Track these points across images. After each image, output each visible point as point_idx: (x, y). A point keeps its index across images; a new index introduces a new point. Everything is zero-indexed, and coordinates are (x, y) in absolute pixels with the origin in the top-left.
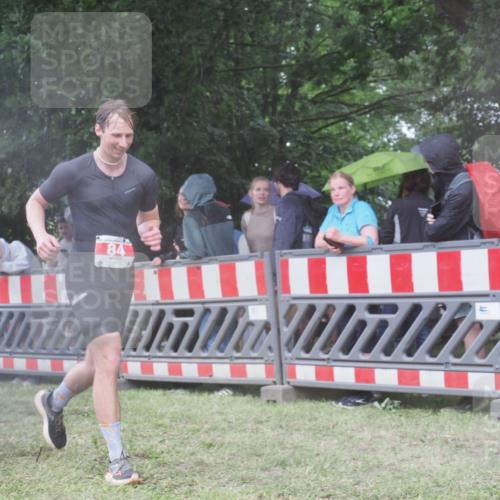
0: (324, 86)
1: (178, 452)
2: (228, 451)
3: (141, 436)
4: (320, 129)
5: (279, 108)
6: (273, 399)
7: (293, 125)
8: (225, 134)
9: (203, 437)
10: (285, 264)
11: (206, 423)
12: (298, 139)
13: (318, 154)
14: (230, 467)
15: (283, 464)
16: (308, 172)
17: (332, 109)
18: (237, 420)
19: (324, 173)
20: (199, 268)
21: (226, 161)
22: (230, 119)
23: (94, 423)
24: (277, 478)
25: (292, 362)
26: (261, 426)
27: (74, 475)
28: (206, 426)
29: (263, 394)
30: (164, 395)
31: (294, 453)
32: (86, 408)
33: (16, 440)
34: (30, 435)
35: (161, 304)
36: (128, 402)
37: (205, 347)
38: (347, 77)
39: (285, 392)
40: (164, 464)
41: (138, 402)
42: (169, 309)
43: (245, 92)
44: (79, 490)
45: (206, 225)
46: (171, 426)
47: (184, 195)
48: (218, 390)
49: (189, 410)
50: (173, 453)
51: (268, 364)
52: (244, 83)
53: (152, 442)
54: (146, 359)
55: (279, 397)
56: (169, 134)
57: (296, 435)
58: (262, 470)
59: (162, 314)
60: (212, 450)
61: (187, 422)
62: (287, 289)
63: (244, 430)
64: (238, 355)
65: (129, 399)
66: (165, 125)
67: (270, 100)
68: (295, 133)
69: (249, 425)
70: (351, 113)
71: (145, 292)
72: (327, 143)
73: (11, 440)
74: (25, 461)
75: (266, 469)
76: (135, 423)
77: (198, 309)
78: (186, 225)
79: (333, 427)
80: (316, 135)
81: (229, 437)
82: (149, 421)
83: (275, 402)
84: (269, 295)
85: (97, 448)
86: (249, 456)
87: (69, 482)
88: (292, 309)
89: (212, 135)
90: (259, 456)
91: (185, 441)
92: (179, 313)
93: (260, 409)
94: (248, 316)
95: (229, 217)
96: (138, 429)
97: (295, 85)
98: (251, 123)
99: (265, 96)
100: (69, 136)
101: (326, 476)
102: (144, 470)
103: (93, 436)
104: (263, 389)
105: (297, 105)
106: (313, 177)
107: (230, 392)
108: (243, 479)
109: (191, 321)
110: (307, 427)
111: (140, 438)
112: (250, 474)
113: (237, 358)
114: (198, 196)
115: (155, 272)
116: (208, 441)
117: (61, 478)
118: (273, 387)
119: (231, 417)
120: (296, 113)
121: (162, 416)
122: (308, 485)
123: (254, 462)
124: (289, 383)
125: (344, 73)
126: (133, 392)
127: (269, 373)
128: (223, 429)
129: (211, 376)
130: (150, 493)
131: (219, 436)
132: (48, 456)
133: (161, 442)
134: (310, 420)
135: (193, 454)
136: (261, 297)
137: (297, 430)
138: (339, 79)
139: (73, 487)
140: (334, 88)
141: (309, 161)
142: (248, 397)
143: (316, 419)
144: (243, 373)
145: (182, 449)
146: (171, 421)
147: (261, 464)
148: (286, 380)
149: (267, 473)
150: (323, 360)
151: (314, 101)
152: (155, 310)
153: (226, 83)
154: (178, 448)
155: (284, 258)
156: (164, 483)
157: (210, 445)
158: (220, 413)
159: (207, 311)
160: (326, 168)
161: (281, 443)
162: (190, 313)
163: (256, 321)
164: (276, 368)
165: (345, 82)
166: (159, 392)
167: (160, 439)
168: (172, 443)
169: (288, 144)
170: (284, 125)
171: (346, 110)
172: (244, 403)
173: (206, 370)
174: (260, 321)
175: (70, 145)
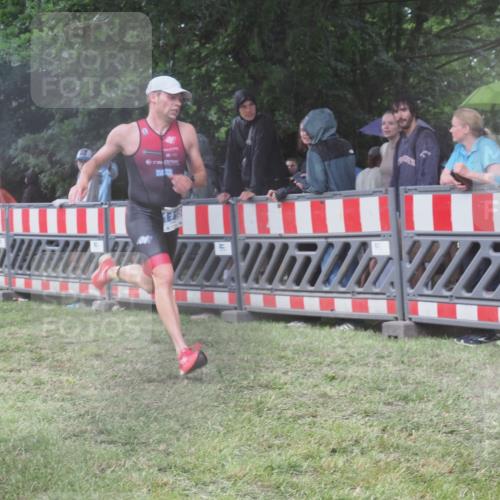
0: (448, 21)
1: (301, 384)
2: (351, 384)
3: (264, 367)
4: (444, 65)
5: (403, 43)
6: (395, 334)
7: (417, 60)
8: (349, 69)
9: (326, 370)
10: (410, 200)
11: (328, 356)
12: (422, 75)
13: (441, 90)
14: (353, 400)
15: (406, 399)
16: (431, 108)
17: (458, 44)
18: (359, 354)
19: (447, 109)
20: (323, 203)
21: (349, 96)
22: (354, 54)
23: (217, 354)
24: (399, 413)
25: (414, 298)
26: (383, 361)
27: (200, 402)
28: (328, 360)
29: (384, 330)
30: (287, 327)
31: (416, 389)
32: (210, 338)
33: (143, 367)
34: (156, 362)
35: (285, 238)
36: (251, 334)
37: (327, 281)
38: (474, 11)
39: (407, 328)
40: (288, 395)
41: (261, 334)
42: (292, 243)
43: (369, 26)
44: (205, 417)
45: (330, 159)
46: (293, 358)
47: (305, 130)
48: (340, 324)
49: (311, 343)
50: (297, 384)
51: (390, 300)
52: (368, 17)
53: (274, 373)
54: (269, 292)
55: (400, 332)
56: (293, 68)
57: (418, 370)
58: (385, 403)
59: (285, 247)
60: (335, 383)
61: (309, 355)
62: (410, 225)
63: (366, 365)
64: (360, 290)
65: (252, 330)
66: (290, 59)
67: (394, 34)
68: (419, 68)
69: (371, 360)
70: (478, 48)
71: (268, 226)
72: (451, 79)
73: (137, 367)
74: (153, 387)
75: (389, 404)
76: (258, 354)
77: (321, 243)
78: (310, 159)
79: (456, 364)
80: (440, 71)
81: (351, 371)
82: (272, 353)
83: (396, 337)
84: (392, 232)
85: (222, 377)
86: (372, 390)
87: (195, 409)
88: (415, 245)
89: (335, 70)
90: (382, 390)
91: (308, 374)
92: (302, 247)
93: (381, 344)
94: (371, 252)
95: (352, 151)
96: (262, 360)
97: (420, 19)
98: (375, 58)
99: (390, 30)
100: (194, 70)
101: (448, 412)
102: (268, 399)
103: (217, 366)
104: (384, 324)
105: (422, 40)
106: (435, 114)
107: (352, 327)
108: (365, 412)
109: (314, 255)
110: (429, 363)
111: (263, 370)
112: (373, 407)
113: (359, 293)
114: (322, 131)
115: (279, 206)
116: (331, 374)
117: (187, 405)
118: (395, 323)
119: (353, 352)
120: (420, 48)
121: (285, 349)
122: (431, 420)
123: (376, 396)
124: (410, 319)
125: (471, 7)
126: (255, 324)
127: (391, 309)
128: (345, 363)
129: (332, 310)
130: (275, 423)
131: (342, 369)
132: (174, 383)
133: (284, 373)
134: (432, 357)
135: (316, 386)
136: (384, 232)
137: (419, 366)
138: (464, 14)
139: (200, 414)
140: (460, 23)
141: (433, 97)
142: (369, 333)
143: (438, 356)
144: (365, 308)
145: (305, 381)
146: (294, 353)
147: (383, 398)
148: (408, 316)
149: (390, 407)
150: (446, 297)
151: (438, 36)
152: (278, 243)
153: (350, 17)
154: (301, 380)
155: (409, 193)
156: (289, 413)
157: (333, 378)
158: (342, 347)
159: (330, 246)
160: (449, 104)
161: (403, 379)
162: (313, 247)
163: (379, 256)
164: (397, 303)
165: (471, 17)
166: (280, 325)
167: (283, 371)
168: (295, 375)
169: (411, 80)
170: (408, 60)
171: (472, 46)
172: (365, 338)
173: (328, 304)
174: (383, 257)
175: (196, 79)
